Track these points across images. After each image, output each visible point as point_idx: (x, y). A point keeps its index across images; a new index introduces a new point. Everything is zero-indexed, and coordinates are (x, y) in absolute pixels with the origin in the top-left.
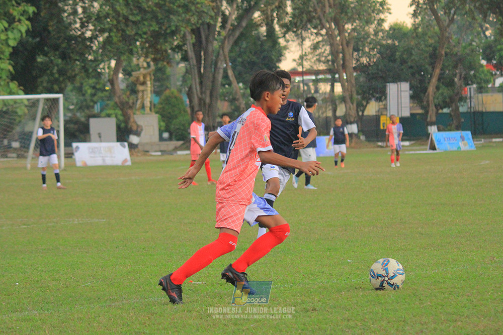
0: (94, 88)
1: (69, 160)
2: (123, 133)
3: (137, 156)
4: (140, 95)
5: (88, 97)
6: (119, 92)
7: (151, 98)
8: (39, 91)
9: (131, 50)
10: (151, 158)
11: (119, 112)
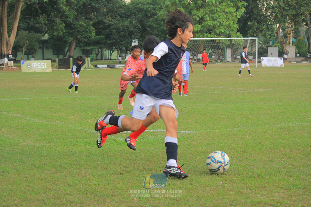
0: (270, 35)
1: (260, 64)
2: (281, 54)
3: (286, 63)
4: (288, 38)
5: (268, 38)
6: (280, 37)
7: (292, 40)
8: (248, 36)
9: (285, 21)
10: (292, 64)
11: (280, 45)
